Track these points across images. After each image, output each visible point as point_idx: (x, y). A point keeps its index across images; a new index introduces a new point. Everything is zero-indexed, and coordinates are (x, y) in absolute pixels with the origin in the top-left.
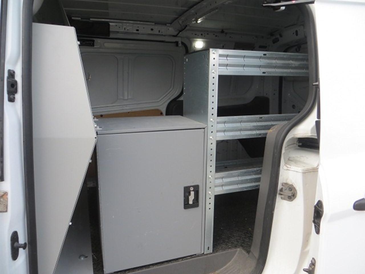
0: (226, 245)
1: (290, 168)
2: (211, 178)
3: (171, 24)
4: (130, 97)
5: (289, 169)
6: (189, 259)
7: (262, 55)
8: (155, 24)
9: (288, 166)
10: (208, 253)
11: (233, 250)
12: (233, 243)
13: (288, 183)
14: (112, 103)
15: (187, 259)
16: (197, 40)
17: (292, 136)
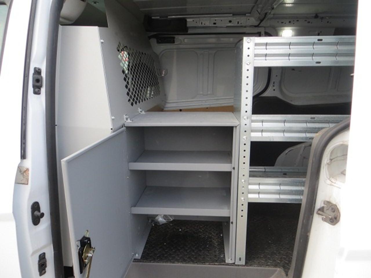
0: (266, 260)
1: (335, 183)
2: (244, 183)
3: (250, 13)
4: (209, 93)
5: (333, 184)
6: (217, 265)
7: (316, 41)
8: (233, 15)
9: (333, 180)
10: (240, 264)
11: (272, 269)
12: (275, 261)
13: (332, 202)
14: (192, 98)
15: (215, 265)
16: (284, 29)
17: (341, 143)
